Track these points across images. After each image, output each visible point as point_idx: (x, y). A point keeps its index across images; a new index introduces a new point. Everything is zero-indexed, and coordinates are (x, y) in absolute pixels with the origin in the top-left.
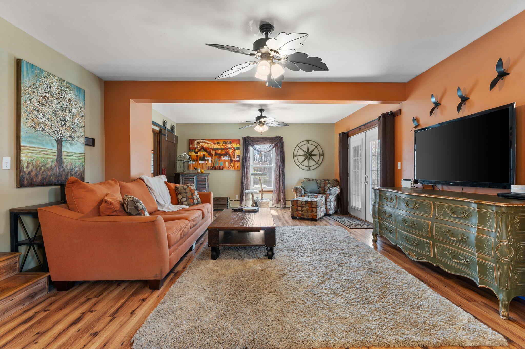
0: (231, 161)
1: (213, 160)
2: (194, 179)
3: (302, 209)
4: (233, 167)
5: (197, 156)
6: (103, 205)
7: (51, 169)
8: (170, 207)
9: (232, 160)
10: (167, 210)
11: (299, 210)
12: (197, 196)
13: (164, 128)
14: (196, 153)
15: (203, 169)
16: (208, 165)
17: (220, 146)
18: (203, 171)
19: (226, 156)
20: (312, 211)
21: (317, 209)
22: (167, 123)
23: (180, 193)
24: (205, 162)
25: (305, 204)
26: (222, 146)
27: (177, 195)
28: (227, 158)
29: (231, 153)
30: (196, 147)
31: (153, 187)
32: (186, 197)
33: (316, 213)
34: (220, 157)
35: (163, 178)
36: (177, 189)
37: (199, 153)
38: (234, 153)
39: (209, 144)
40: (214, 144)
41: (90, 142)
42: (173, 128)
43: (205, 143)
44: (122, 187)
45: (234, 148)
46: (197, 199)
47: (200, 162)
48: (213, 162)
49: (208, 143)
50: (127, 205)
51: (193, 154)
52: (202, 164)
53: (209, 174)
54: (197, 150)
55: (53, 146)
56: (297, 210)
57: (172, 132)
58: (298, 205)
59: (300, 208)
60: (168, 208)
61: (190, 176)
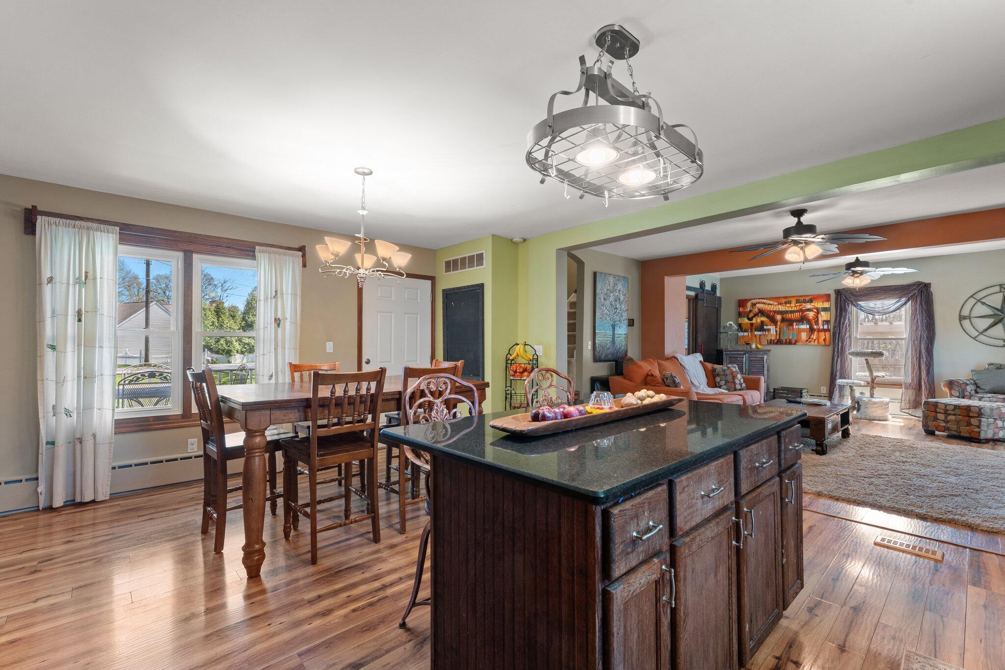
0: (812, 330)
1: (778, 330)
2: (744, 359)
3: (946, 418)
4: (816, 341)
5: (752, 325)
6: (649, 378)
7: (609, 348)
8: (705, 389)
9: (814, 328)
10: (701, 392)
11: (939, 419)
12: (740, 380)
13: (702, 290)
14: (750, 319)
15: (760, 343)
16: (769, 338)
17: (792, 307)
18: (759, 346)
19: (803, 322)
20: (969, 424)
21: (980, 421)
22: (706, 284)
23: (718, 375)
24: (764, 333)
25: (953, 410)
26: (795, 306)
27: (714, 378)
28: (805, 326)
29: (811, 318)
30: (751, 311)
31: (687, 367)
32: (725, 381)
33: (979, 427)
34: (792, 325)
35: (699, 357)
36: (714, 370)
37: (754, 319)
38: (817, 317)
39: (771, 305)
40: (780, 304)
41: (631, 323)
42: (714, 287)
43: (764, 303)
44: (659, 365)
45: (817, 309)
46: (741, 384)
47: (757, 333)
48: (778, 333)
49: (769, 304)
50: (667, 379)
51: (746, 321)
52: (760, 335)
53: (769, 351)
54: (751, 315)
55: (610, 330)
56: (936, 419)
57: (713, 293)
58: (938, 410)
59: (941, 417)
60: (703, 390)
61: (738, 354)
